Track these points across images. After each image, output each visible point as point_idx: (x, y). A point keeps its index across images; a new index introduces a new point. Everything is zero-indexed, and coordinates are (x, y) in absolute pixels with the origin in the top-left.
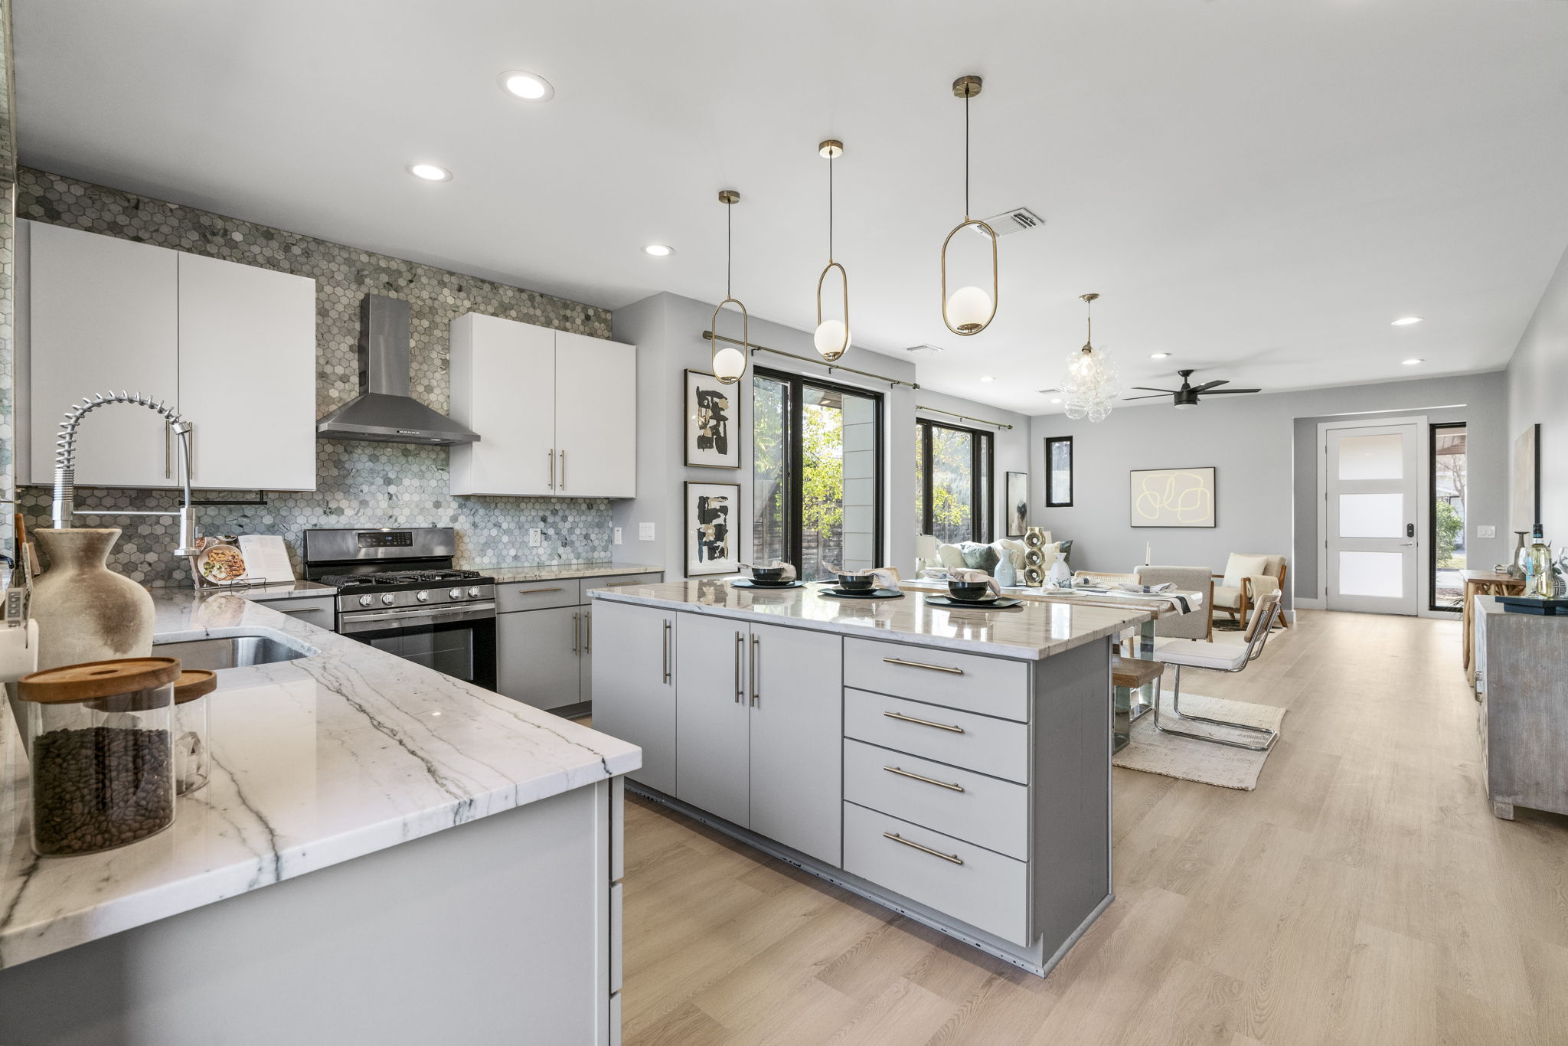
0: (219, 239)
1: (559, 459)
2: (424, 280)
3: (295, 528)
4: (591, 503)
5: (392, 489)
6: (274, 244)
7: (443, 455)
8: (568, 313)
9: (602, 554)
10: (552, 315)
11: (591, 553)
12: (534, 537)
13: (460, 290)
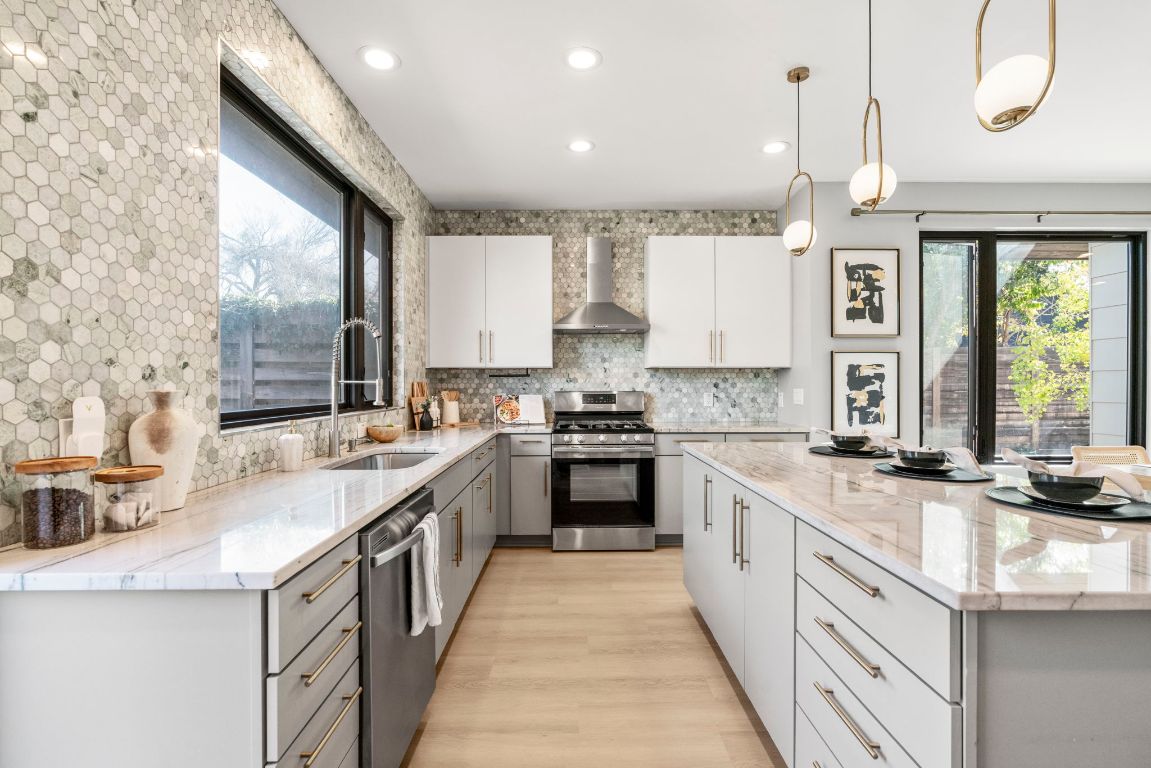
0: (514, 224)
1: (718, 338)
2: (627, 220)
3: (551, 391)
4: (757, 373)
5: (606, 365)
6: (540, 219)
7: (639, 340)
8: (736, 220)
9: (768, 415)
10: (722, 225)
11: (757, 414)
12: (707, 399)
13: (651, 221)
